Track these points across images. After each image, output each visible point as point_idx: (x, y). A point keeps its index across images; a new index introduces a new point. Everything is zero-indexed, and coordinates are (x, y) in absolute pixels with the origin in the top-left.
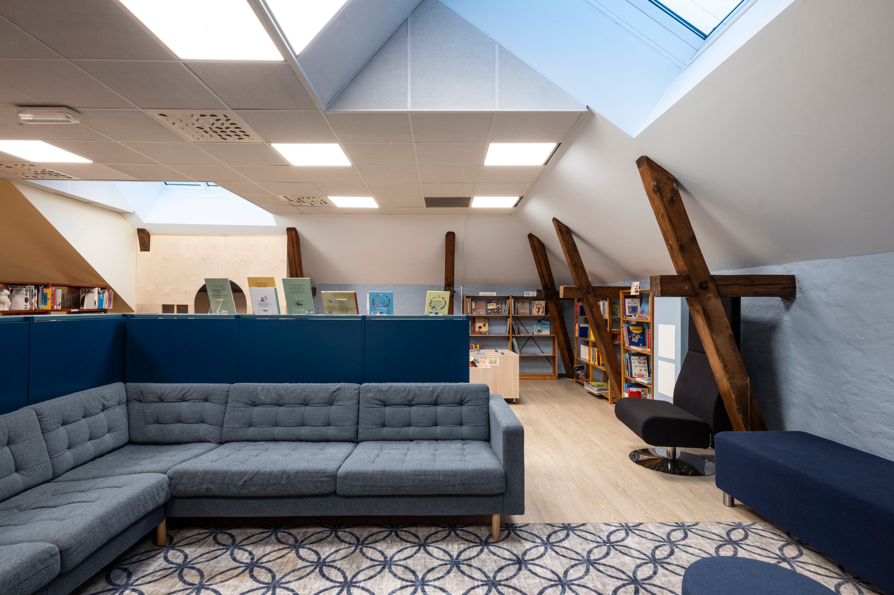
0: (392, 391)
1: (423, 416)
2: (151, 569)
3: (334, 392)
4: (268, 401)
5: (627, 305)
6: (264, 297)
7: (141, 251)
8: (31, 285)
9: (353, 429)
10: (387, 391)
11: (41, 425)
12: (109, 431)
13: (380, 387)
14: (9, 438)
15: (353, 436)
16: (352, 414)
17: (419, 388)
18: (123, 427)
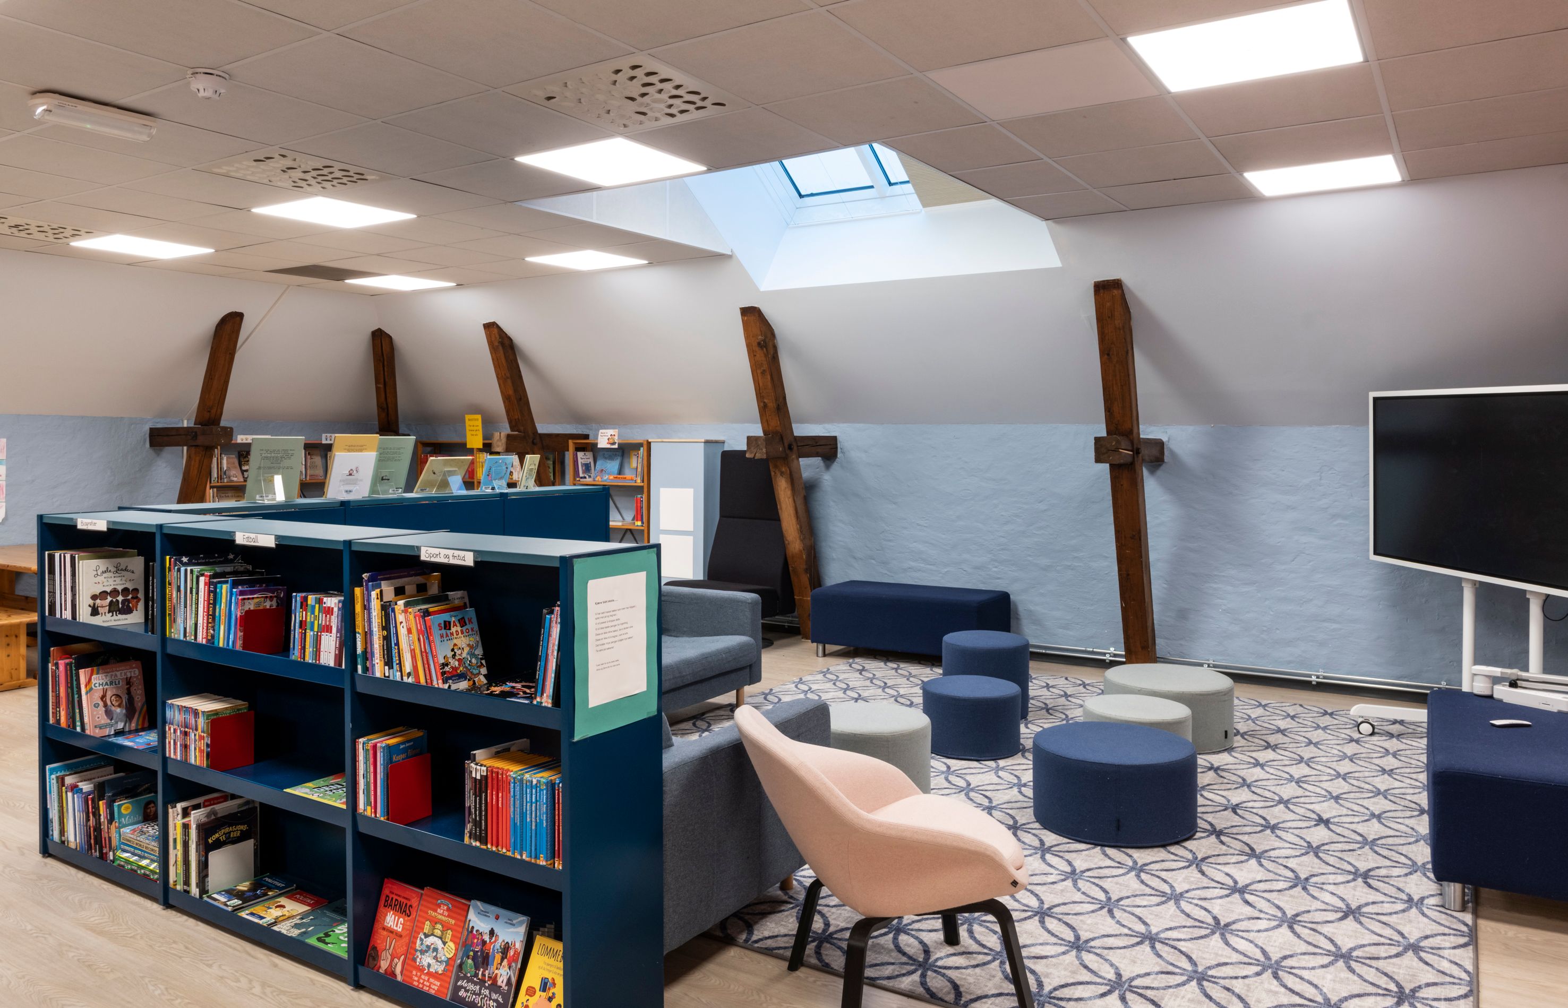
5: (580, 461)
6: (354, 469)
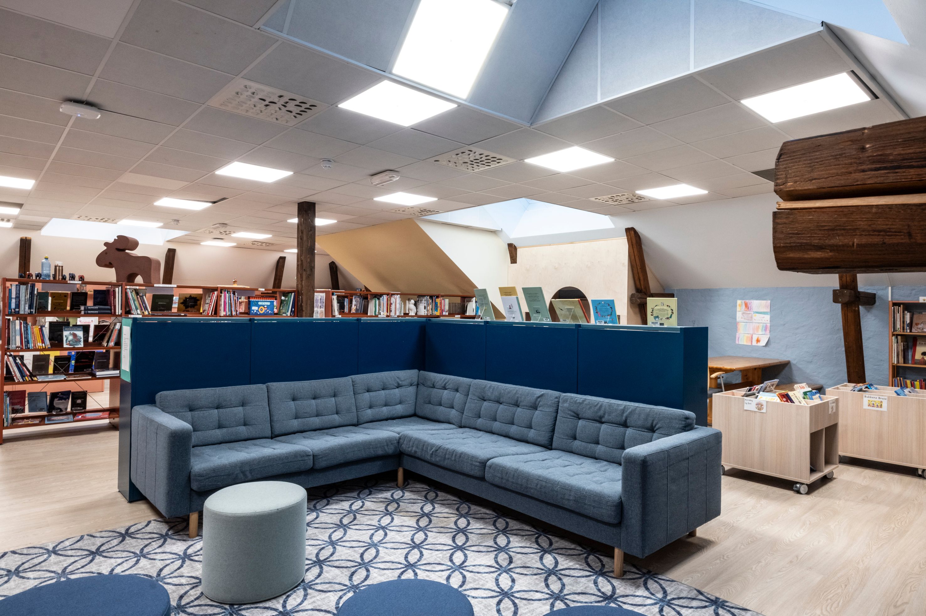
0: (586, 404)
1: (610, 435)
2: (380, 496)
3: (539, 397)
4: (493, 398)
6: (511, 305)
7: (511, 263)
8: (427, 296)
9: (548, 435)
10: (580, 403)
11: (353, 389)
12: (400, 403)
13: (576, 399)
14: (335, 392)
15: (546, 442)
16: (548, 421)
17: (610, 405)
18: (411, 402)
